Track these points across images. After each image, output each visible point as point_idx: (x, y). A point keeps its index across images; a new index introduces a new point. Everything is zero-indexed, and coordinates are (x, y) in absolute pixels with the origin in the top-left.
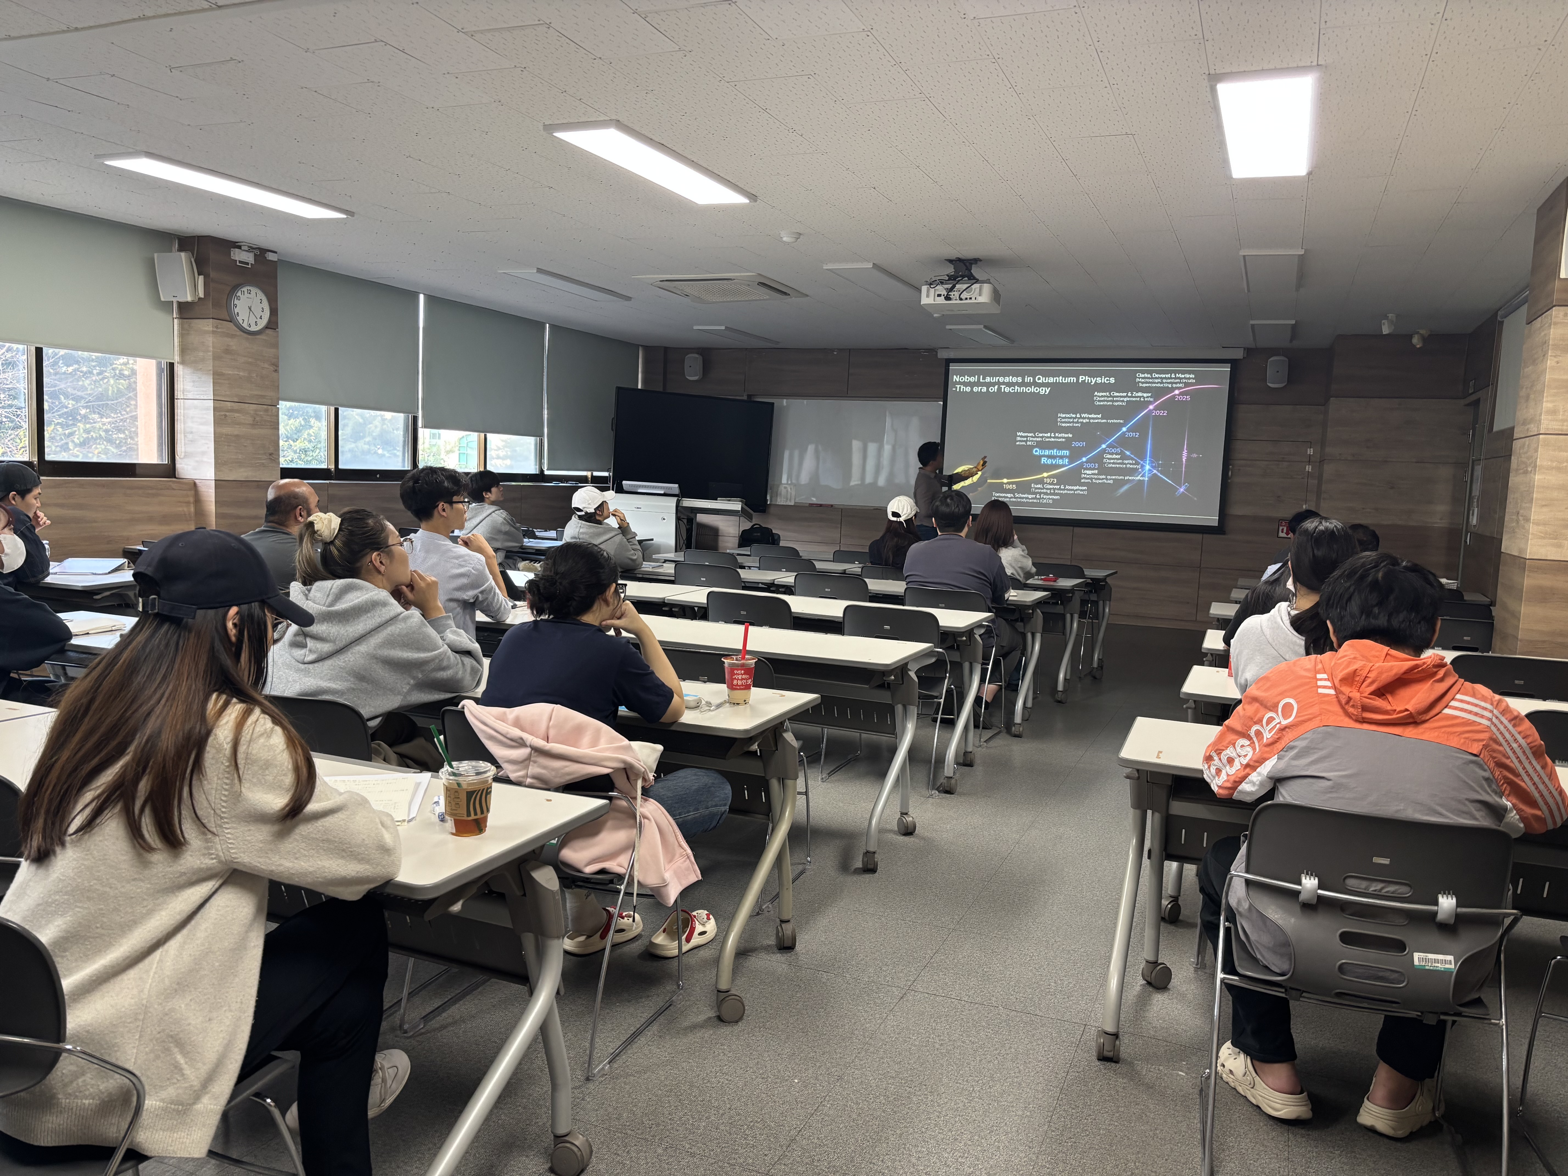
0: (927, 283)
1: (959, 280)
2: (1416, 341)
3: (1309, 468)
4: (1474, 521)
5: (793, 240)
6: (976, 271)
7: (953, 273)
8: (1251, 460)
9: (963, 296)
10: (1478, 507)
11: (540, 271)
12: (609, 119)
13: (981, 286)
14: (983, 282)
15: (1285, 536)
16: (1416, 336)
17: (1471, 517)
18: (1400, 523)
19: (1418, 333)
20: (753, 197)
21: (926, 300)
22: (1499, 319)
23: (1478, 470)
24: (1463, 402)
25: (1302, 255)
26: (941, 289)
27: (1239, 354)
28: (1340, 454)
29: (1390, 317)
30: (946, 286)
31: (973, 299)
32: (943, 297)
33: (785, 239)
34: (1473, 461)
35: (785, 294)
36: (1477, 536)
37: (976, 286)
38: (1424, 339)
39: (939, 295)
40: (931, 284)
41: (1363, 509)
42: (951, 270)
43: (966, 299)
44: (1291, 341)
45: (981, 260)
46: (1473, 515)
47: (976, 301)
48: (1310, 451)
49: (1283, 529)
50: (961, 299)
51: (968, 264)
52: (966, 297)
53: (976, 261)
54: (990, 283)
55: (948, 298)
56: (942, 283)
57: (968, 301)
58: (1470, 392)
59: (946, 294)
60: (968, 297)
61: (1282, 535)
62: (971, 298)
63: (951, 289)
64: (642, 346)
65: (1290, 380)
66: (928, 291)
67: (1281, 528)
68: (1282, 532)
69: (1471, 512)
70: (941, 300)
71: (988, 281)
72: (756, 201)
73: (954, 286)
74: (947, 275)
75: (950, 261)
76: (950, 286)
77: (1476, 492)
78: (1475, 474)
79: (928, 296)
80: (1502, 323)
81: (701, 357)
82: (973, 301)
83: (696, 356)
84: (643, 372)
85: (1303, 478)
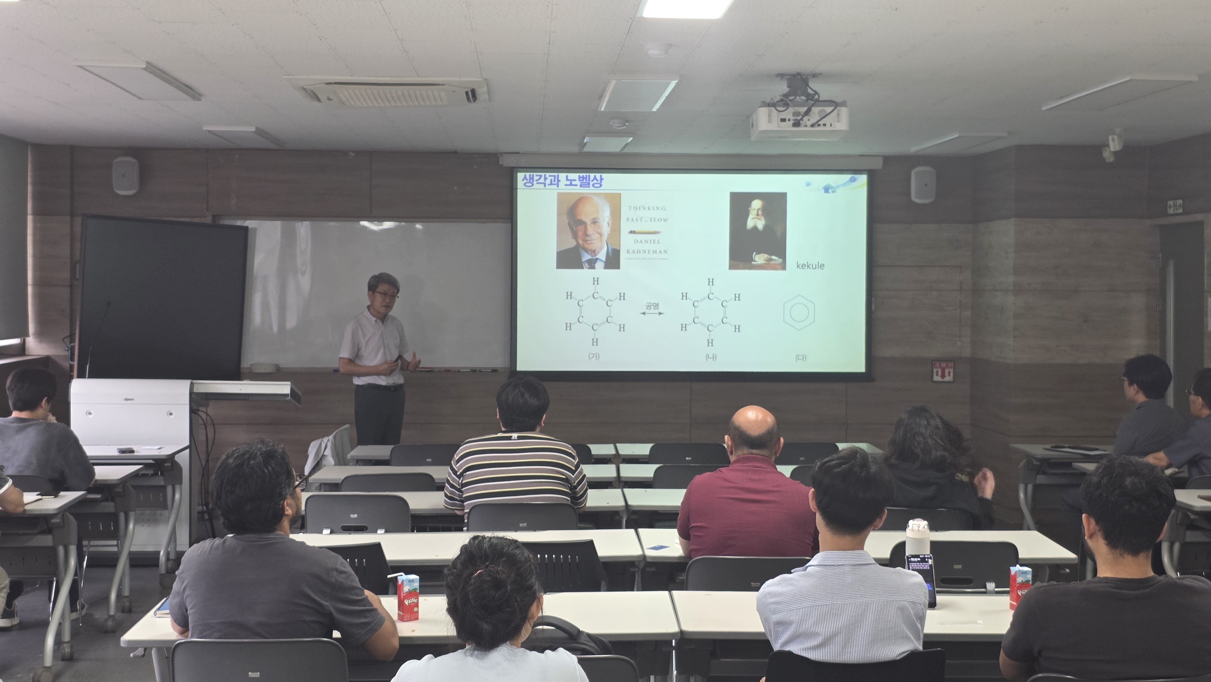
0: (766, 105)
7: (785, 93)
8: (897, 290)
13: (838, 111)
15: (941, 379)
16: (1106, 149)
21: (763, 126)
24: (1151, 222)
27: (878, 165)
29: (1116, 132)
31: (828, 125)
32: (790, 123)
39: (783, 120)
40: (773, 106)
41: (1058, 346)
42: (783, 87)
43: (822, 125)
47: (831, 129)
48: (962, 278)
49: (937, 372)
50: (813, 126)
51: (804, 80)
53: (814, 76)
54: (845, 106)
55: (797, 124)
57: (822, 128)
59: (796, 118)
60: (823, 123)
61: (937, 378)
62: (825, 125)
64: (30, 143)
65: (940, 194)
66: (770, 115)
67: (935, 370)
68: (937, 375)
81: (138, 162)
82: (828, 128)
83: (130, 159)
84: (34, 184)
85: (955, 310)
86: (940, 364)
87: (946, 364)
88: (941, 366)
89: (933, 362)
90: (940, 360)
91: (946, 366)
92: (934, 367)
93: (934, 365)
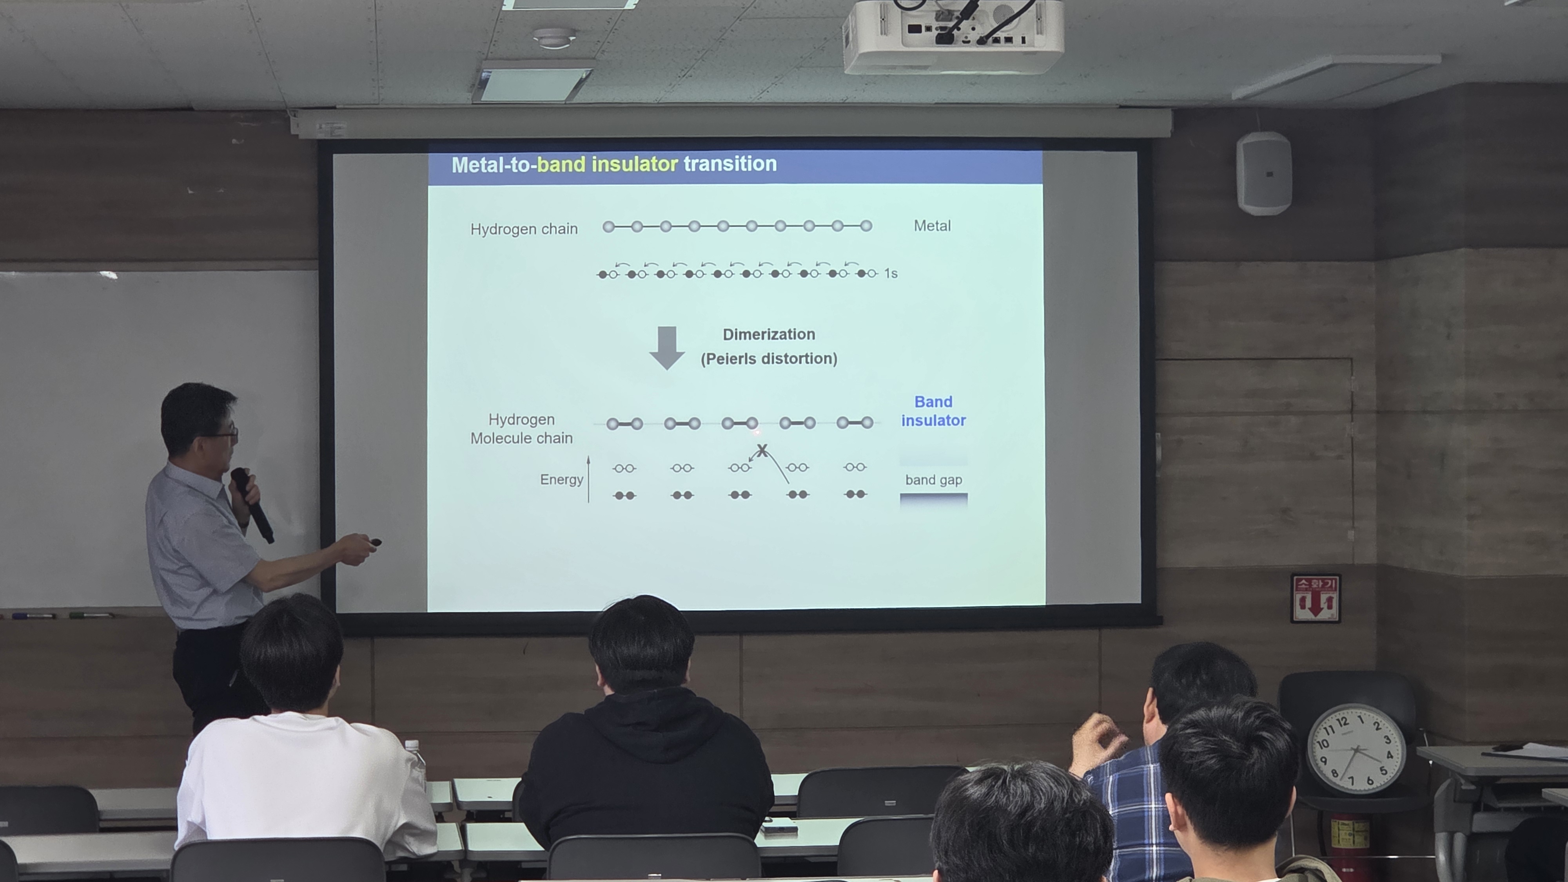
3: (1352, 429)
13: (1039, 10)
15: (1312, 616)
27: (1159, 126)
31: (1017, 40)
32: (928, 35)
39: (915, 29)
49: (1303, 600)
50: (983, 42)
55: (946, 38)
57: (1003, 48)
60: (1003, 36)
62: (1009, 40)
65: (1298, 193)
66: (885, 18)
67: (1298, 597)
70: (925, 43)
79: (884, 32)
82: (1016, 47)
85: (1340, 457)
86: (1309, 581)
87: (1323, 580)
88: (1310, 585)
89: (1294, 575)
90: (1309, 572)
91: (1323, 586)
92: (1296, 590)
93: (1297, 585)
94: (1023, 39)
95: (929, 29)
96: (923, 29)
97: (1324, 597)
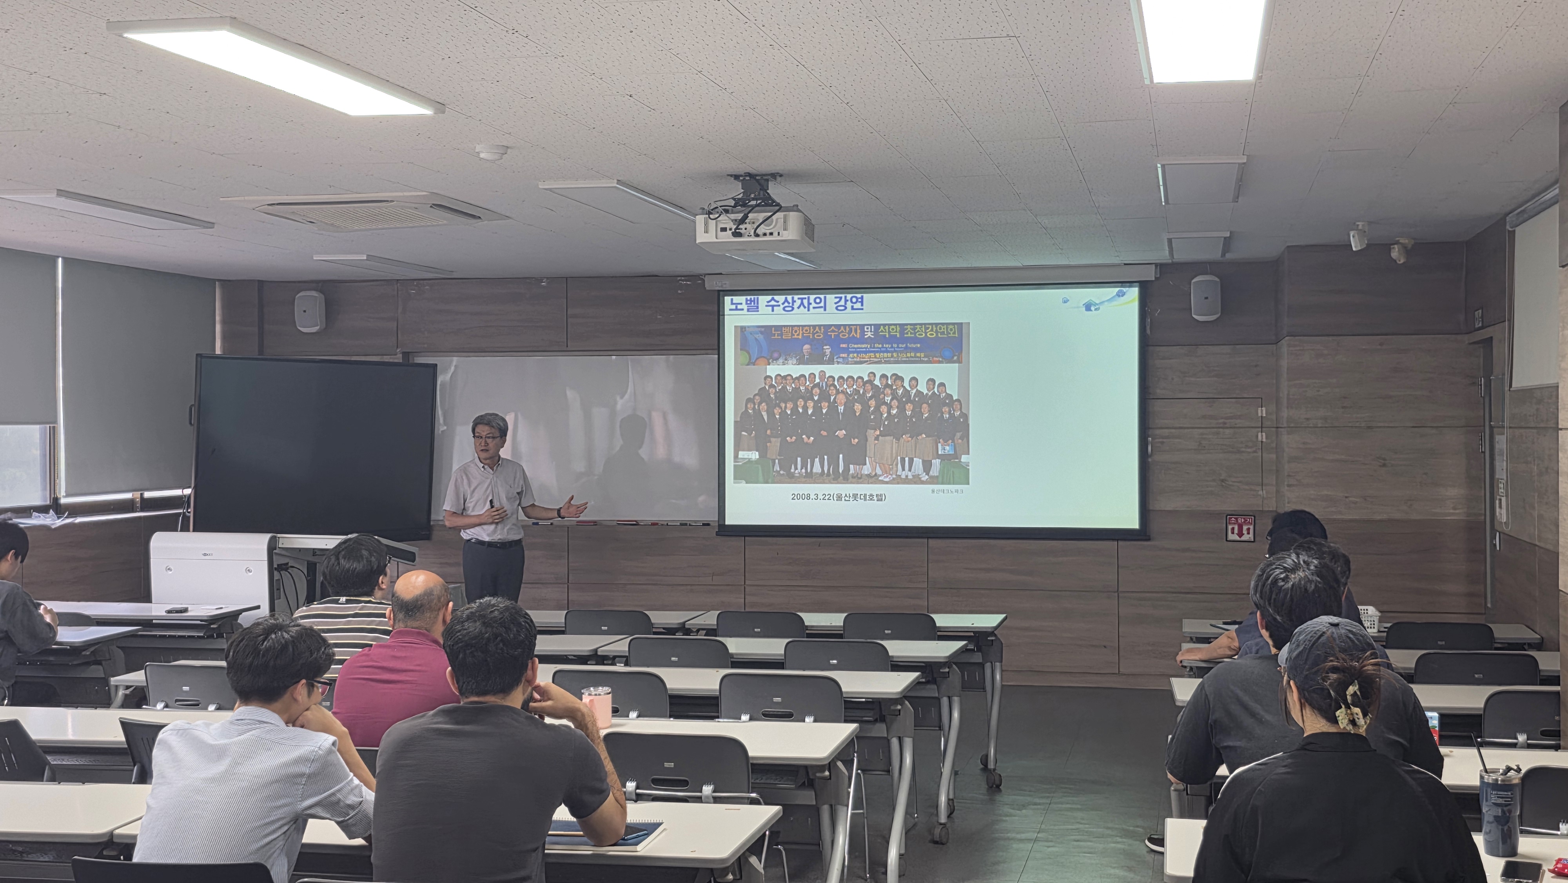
0: (703, 211)
1: (754, 207)
2: (1395, 253)
3: (1262, 437)
4: (1502, 514)
5: (496, 157)
6: (775, 190)
7: (740, 196)
8: (1181, 428)
9: (758, 231)
10: (1507, 496)
11: (61, 193)
12: (219, 15)
13: (785, 217)
14: (788, 209)
15: (1237, 538)
16: (1396, 246)
17: (1498, 510)
18: (1398, 516)
19: (1397, 243)
20: (440, 106)
21: (702, 237)
22: (1508, 227)
23: (1501, 442)
24: (1466, 338)
25: (1244, 163)
26: (726, 221)
27: (1150, 274)
28: (1308, 419)
29: (1360, 227)
30: (733, 216)
31: (776, 234)
32: (729, 233)
33: (482, 155)
34: (1491, 427)
35: (473, 216)
36: (1510, 540)
37: (780, 215)
38: (1408, 252)
39: (724, 230)
40: (709, 213)
41: (1346, 497)
42: (737, 190)
43: (765, 234)
44: (1223, 255)
45: (781, 176)
46: (1500, 507)
47: (779, 238)
48: (1262, 412)
49: (1233, 529)
50: (757, 235)
51: (762, 182)
52: (764, 231)
53: (774, 176)
54: (799, 211)
55: (737, 234)
56: (727, 211)
57: (768, 238)
58: (1477, 326)
59: (735, 227)
60: (768, 232)
61: (1231, 537)
62: (771, 234)
63: (743, 221)
64: (219, 280)
65: (1225, 309)
66: (706, 224)
67: (1230, 527)
68: (1233, 533)
69: (1497, 502)
70: (727, 237)
71: (795, 208)
72: (444, 112)
73: (746, 217)
74: (733, 199)
75: (737, 177)
76: (740, 216)
77: (1501, 474)
78: (1497, 446)
79: (706, 231)
80: (1512, 234)
81: (323, 296)
82: (775, 237)
83: (314, 293)
84: (224, 322)
85: (1255, 452)
86: (1236, 519)
87: (1244, 518)
88: (1237, 521)
89: (1229, 516)
90: (1237, 515)
91: (1244, 522)
92: (1229, 523)
93: (1229, 521)
94: (779, 234)
95: (731, 229)
96: (728, 229)
97: (1245, 528)
